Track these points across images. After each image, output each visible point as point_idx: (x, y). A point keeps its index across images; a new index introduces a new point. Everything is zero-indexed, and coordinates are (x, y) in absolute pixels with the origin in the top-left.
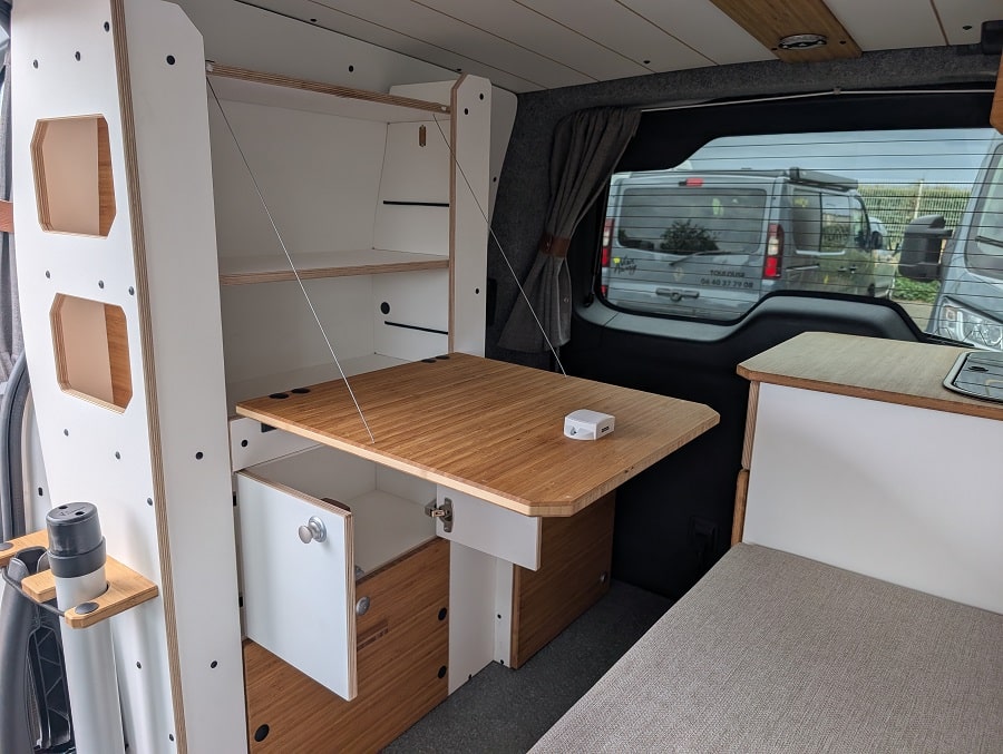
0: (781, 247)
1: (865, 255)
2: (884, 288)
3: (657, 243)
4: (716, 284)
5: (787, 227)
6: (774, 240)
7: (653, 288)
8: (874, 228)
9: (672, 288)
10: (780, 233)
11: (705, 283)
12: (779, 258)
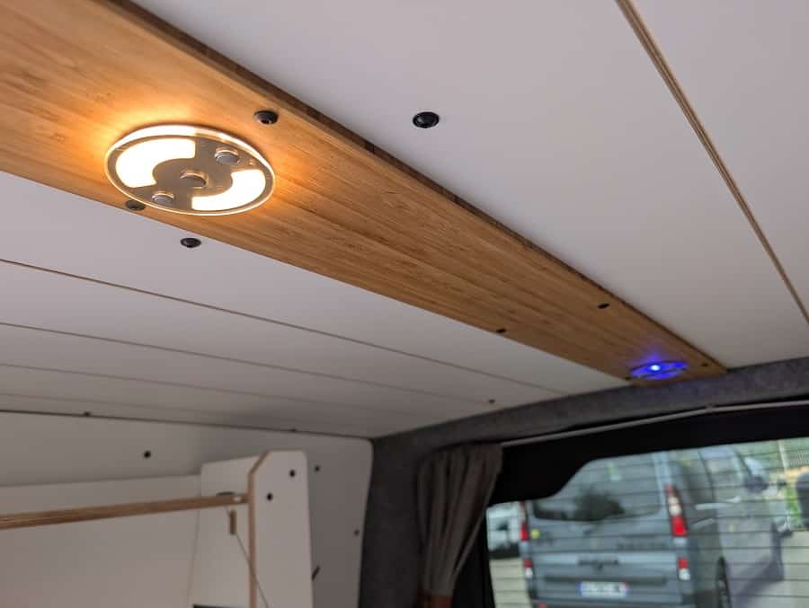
0: (682, 504)
1: (757, 497)
2: (782, 523)
3: (570, 516)
4: (632, 549)
5: (681, 485)
6: (673, 500)
7: (572, 559)
8: (755, 473)
9: (591, 557)
10: (676, 493)
11: (621, 549)
12: (683, 516)
